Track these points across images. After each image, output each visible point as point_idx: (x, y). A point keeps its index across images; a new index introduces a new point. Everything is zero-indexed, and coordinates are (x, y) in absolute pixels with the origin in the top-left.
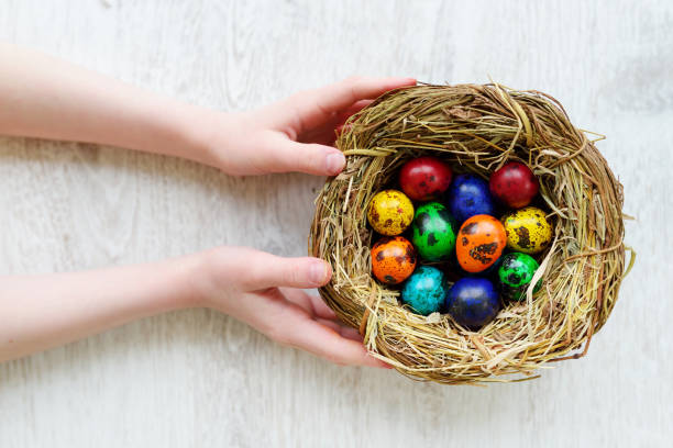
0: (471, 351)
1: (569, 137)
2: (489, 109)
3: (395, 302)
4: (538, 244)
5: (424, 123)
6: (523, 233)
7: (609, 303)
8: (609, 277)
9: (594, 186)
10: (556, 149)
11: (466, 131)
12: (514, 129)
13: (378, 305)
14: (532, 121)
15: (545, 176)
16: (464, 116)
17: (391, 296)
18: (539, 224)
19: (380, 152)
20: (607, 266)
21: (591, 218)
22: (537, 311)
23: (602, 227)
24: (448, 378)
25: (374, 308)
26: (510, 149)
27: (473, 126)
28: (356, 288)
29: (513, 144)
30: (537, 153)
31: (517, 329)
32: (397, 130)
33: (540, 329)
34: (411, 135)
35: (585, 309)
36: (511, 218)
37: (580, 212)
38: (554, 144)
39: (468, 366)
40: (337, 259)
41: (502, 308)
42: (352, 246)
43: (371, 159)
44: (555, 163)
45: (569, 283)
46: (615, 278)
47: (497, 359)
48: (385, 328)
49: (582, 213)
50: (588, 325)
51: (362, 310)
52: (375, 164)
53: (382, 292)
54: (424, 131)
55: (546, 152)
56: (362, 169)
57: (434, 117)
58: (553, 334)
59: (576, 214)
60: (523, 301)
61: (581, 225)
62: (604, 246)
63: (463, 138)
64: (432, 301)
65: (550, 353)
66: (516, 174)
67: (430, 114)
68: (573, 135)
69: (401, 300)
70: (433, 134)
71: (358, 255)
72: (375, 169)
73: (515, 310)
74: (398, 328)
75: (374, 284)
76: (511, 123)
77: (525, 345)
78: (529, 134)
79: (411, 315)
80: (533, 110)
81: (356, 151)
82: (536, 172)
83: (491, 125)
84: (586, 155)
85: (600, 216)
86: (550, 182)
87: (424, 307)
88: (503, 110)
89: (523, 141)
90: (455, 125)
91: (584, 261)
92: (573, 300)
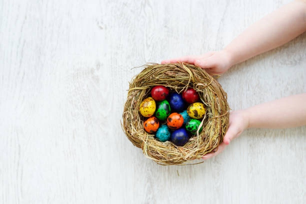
0: (179, 153)
1: (206, 79)
2: (179, 71)
3: (153, 138)
4: (201, 116)
5: (157, 78)
6: (196, 112)
7: (224, 134)
8: (223, 124)
9: (216, 95)
10: (202, 83)
11: (172, 79)
12: (188, 77)
13: (147, 140)
14: (193, 74)
15: (200, 92)
16: (170, 74)
17: (152, 137)
18: (201, 109)
19: (144, 88)
20: (222, 121)
21: (216, 105)
22: (201, 138)
23: (219, 108)
24: (172, 163)
25: (146, 141)
26: (188, 84)
27: (174, 77)
28: (139, 134)
29: (189, 82)
30: (196, 85)
31: (194, 145)
32: (149, 80)
33: (201, 144)
34: (154, 82)
35: (216, 136)
36: (191, 107)
37: (212, 104)
38: (201, 81)
39: (179, 158)
40: (132, 124)
41: (190, 138)
42: (136, 120)
43: (141, 90)
44: (202, 88)
45: (210, 128)
46: (225, 125)
47: (188, 155)
48: (150, 147)
49: (213, 103)
50: (217, 141)
51: (142, 141)
52: (142, 92)
53: (148, 135)
54: (158, 80)
55: (199, 84)
56: (138, 94)
57: (161, 75)
58: (206, 145)
59: (211, 104)
60: (196, 135)
61: (213, 108)
62: (220, 114)
63: (171, 81)
64: (166, 136)
65: (205, 151)
66: (191, 92)
67: (160, 74)
68: (208, 78)
69: (155, 137)
70: (161, 81)
71: (139, 123)
72: (143, 94)
73: (194, 138)
74: (155, 147)
75: (145, 132)
76: (187, 76)
77: (197, 149)
78: (193, 79)
79: (159, 142)
80: (193, 70)
81: (136, 88)
82: (197, 91)
83: (180, 77)
84: (213, 84)
85: (218, 105)
86: (202, 94)
87: (163, 139)
88: (184, 71)
89: (191, 81)
90: (168, 77)
91: (215, 120)
92: (212, 133)
